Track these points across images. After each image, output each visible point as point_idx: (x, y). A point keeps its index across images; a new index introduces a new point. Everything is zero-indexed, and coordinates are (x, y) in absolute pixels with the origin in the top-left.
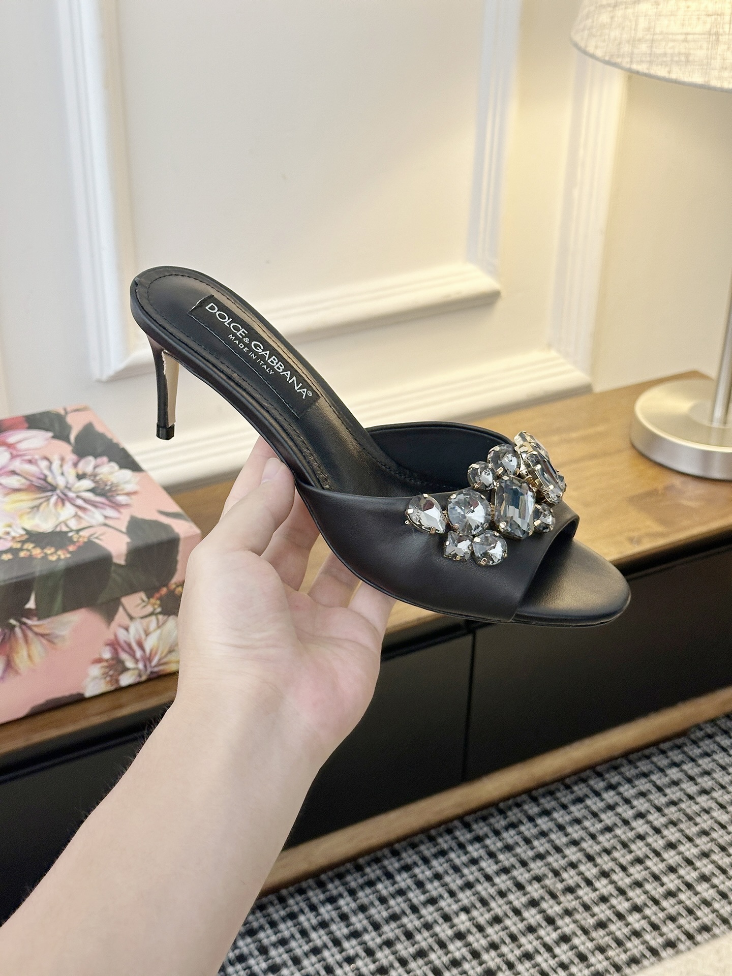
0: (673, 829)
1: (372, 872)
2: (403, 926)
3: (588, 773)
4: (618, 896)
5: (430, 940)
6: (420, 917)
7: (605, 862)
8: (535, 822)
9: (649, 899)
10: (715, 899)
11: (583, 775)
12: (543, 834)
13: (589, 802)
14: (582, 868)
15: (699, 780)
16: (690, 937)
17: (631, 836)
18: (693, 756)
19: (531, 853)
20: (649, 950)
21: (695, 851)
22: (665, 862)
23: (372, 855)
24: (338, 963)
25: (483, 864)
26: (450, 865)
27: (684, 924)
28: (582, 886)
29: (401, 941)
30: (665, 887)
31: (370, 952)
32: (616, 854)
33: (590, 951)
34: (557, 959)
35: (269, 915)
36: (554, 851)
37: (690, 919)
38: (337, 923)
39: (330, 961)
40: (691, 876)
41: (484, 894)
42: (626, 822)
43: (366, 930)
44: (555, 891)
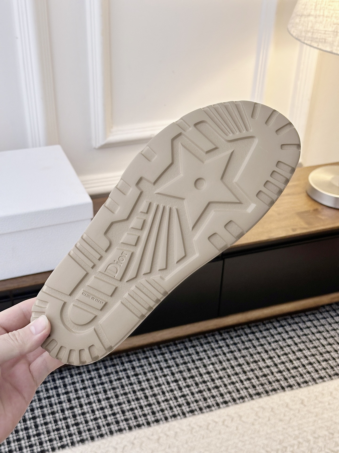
0: (302, 344)
1: (180, 346)
2: (188, 367)
3: (274, 320)
4: (274, 366)
5: (197, 373)
6: (195, 364)
7: (272, 354)
8: (248, 336)
9: (285, 369)
10: (313, 372)
11: (271, 320)
12: (250, 340)
13: (271, 331)
14: (262, 355)
15: (318, 327)
16: (299, 384)
17: (285, 345)
18: (319, 318)
19: (243, 347)
20: (281, 387)
21: (309, 353)
22: (296, 356)
23: (181, 340)
24: (160, 376)
25: (224, 349)
26: (211, 347)
27: (297, 379)
28: (261, 361)
29: (185, 371)
30: (293, 365)
31: (173, 374)
32: (277, 351)
33: (257, 385)
34: (244, 385)
35: (138, 356)
36: (253, 347)
37: (301, 378)
38: (163, 362)
39: (158, 375)
40: (305, 362)
41: (221, 359)
42: (284, 340)
43: (173, 366)
44: (249, 361)
